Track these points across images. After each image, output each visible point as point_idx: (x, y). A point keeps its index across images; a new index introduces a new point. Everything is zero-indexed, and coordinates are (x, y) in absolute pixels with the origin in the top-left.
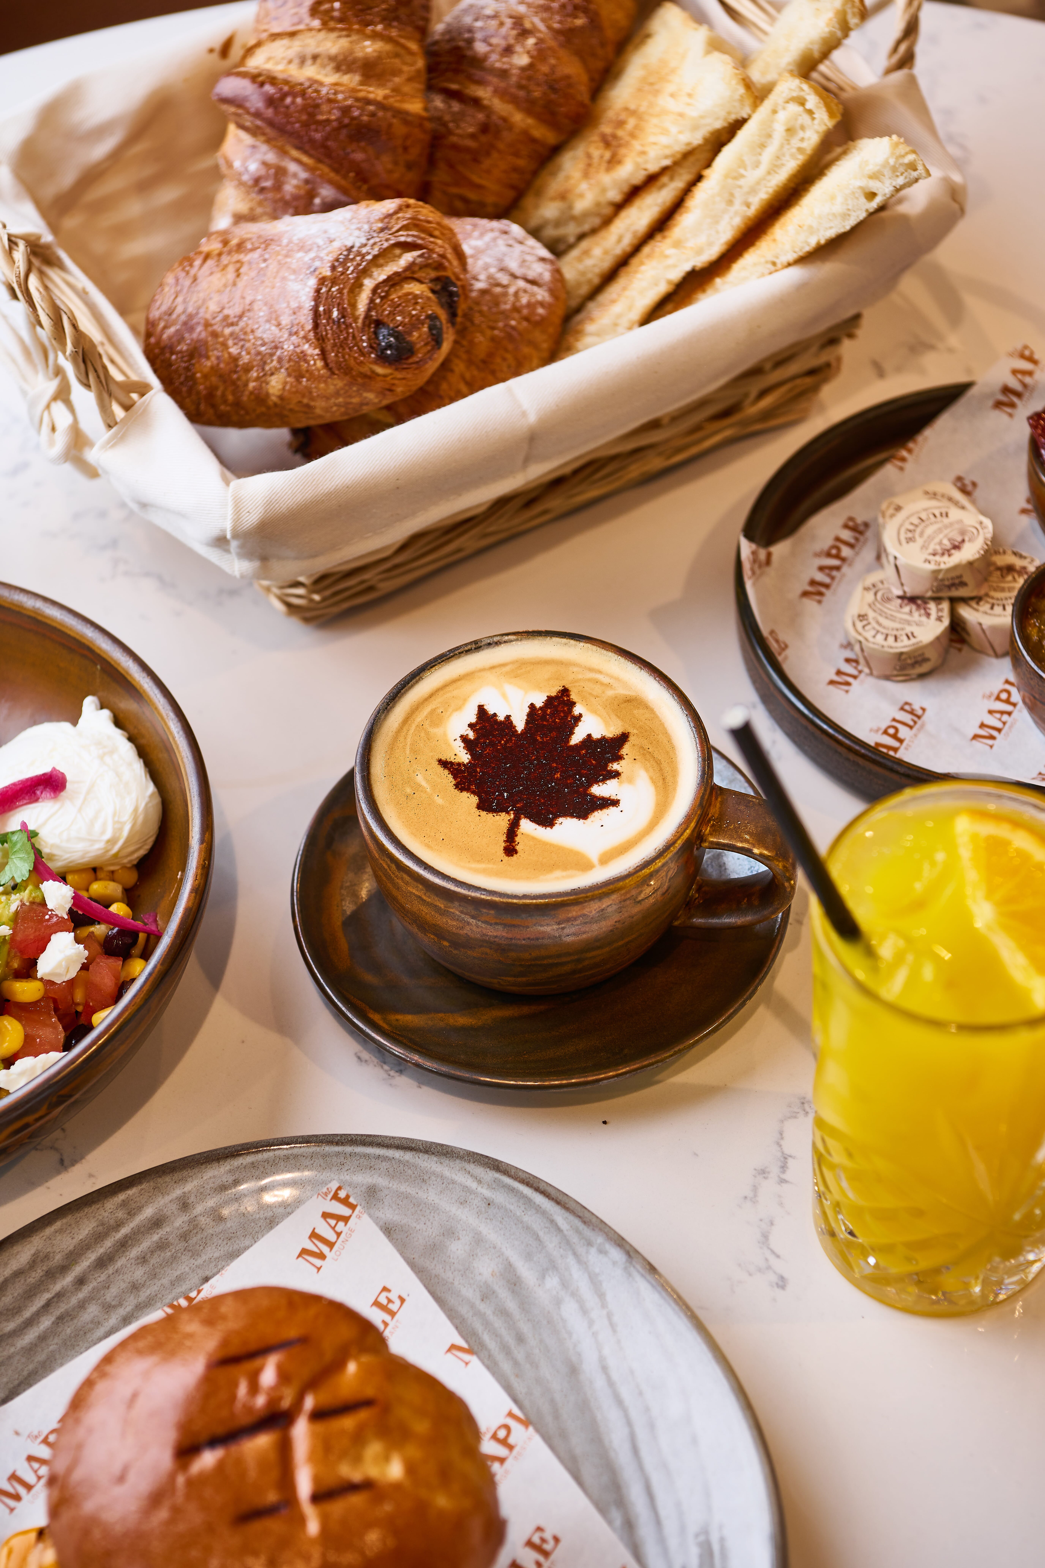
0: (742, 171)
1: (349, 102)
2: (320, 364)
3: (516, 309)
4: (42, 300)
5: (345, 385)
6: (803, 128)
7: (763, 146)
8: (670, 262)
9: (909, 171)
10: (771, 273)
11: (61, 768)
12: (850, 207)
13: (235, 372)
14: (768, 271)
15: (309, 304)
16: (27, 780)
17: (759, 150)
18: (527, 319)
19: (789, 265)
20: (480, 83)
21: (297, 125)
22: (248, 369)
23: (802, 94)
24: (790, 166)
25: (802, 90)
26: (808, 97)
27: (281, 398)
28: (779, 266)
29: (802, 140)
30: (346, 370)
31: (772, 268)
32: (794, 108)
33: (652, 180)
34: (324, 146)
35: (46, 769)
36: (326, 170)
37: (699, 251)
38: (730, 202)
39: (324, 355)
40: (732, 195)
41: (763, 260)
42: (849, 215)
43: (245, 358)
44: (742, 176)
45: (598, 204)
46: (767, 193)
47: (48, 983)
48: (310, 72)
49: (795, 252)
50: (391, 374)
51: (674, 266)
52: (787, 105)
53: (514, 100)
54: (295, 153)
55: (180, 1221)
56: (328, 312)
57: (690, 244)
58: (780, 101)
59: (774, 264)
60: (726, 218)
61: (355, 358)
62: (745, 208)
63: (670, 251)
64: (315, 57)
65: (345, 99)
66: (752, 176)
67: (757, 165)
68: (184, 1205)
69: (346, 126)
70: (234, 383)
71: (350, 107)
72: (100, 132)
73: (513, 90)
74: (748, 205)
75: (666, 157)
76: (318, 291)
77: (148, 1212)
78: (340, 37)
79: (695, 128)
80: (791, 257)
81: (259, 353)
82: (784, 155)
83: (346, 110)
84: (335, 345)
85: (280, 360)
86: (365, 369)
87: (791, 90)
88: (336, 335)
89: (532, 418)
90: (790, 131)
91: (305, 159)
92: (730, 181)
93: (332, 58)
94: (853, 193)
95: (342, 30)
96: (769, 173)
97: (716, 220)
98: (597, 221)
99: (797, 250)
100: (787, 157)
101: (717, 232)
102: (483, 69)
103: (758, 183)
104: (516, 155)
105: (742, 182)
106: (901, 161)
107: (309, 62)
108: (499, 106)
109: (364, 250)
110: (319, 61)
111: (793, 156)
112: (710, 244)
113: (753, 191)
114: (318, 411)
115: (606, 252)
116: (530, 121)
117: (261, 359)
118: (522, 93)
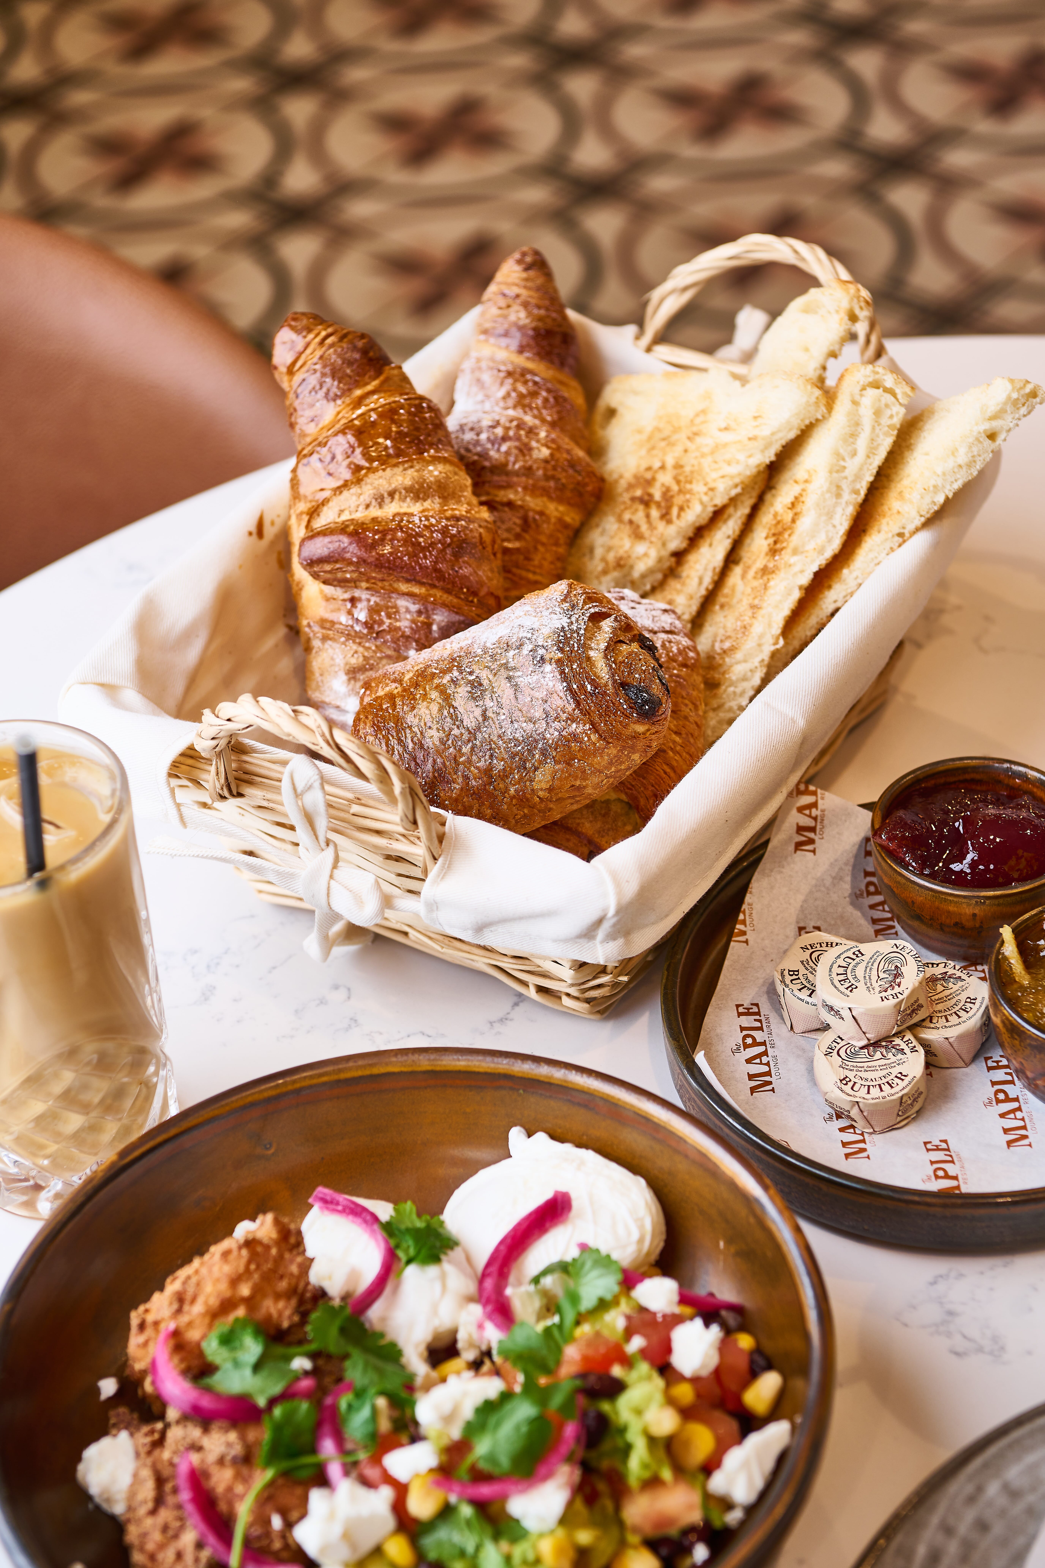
0: (842, 463)
1: (444, 523)
2: (594, 737)
3: (672, 659)
4: (359, 748)
5: (619, 751)
6: (887, 406)
7: (854, 435)
8: (796, 569)
9: (1031, 399)
10: (900, 546)
11: (563, 1189)
12: (975, 453)
13: (491, 783)
14: (897, 544)
15: (560, 687)
16: (530, 1215)
17: (851, 440)
18: (685, 665)
19: (917, 530)
20: (509, 486)
21: (406, 558)
22: (505, 775)
23: (877, 377)
24: (886, 443)
25: (877, 373)
26: (885, 377)
27: (550, 790)
28: (907, 535)
29: (891, 417)
30: (618, 737)
31: (901, 540)
32: (871, 393)
33: (718, 515)
34: (436, 570)
35: (548, 1195)
36: (439, 593)
37: (821, 551)
38: (838, 496)
39: (595, 728)
40: (839, 487)
41: (890, 535)
42: (975, 461)
43: (499, 765)
44: (844, 468)
45: (660, 560)
46: (871, 475)
47: (695, 1380)
48: (392, 508)
49: (921, 516)
50: (648, 730)
51: (802, 571)
52: (864, 392)
53: (546, 492)
54: (404, 587)
55: (953, 1548)
56: (582, 687)
57: (810, 546)
58: (857, 390)
59: (900, 535)
60: (839, 510)
61: (621, 722)
62: (854, 496)
63: (793, 560)
64: (392, 494)
65: (438, 522)
66: (852, 465)
67: (854, 454)
68: (948, 1530)
69: (449, 545)
70: (491, 795)
71: (447, 526)
72: (187, 635)
73: (543, 483)
74: (857, 492)
75: (736, 486)
76: (562, 672)
77: (921, 1551)
78: (405, 469)
79: (767, 447)
80: (919, 521)
81: (517, 754)
82: (878, 436)
83: (445, 531)
84: (601, 716)
85: (543, 752)
86: (628, 732)
87: (866, 376)
88: (598, 705)
89: (801, 723)
90: (878, 413)
91: (416, 590)
92: (835, 475)
93: (409, 490)
94: (977, 439)
95: (404, 462)
96: (868, 457)
97: (830, 515)
98: (659, 576)
99: (923, 513)
100: (881, 436)
101: (834, 526)
102: (507, 474)
103: (861, 469)
104: (557, 544)
105: (847, 473)
106: (1022, 392)
107: (387, 500)
108: (533, 503)
109: (574, 627)
110: (397, 496)
111: (886, 434)
112: (830, 541)
113: (858, 477)
114: (589, 790)
115: (691, 597)
116: (561, 508)
117: (520, 759)
118: (552, 484)
